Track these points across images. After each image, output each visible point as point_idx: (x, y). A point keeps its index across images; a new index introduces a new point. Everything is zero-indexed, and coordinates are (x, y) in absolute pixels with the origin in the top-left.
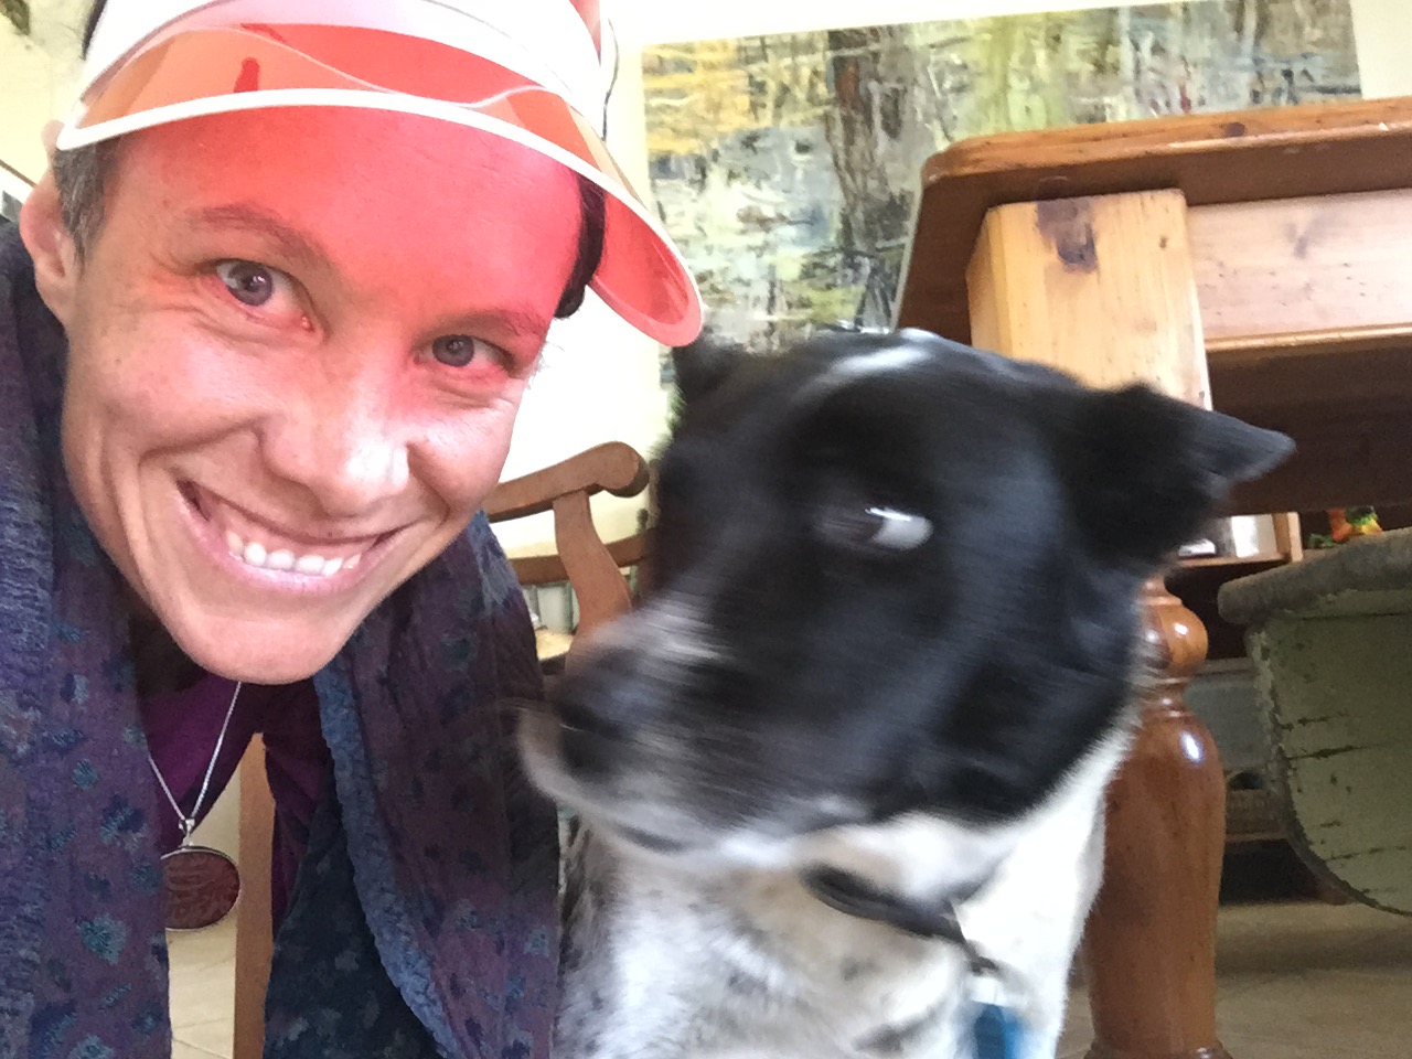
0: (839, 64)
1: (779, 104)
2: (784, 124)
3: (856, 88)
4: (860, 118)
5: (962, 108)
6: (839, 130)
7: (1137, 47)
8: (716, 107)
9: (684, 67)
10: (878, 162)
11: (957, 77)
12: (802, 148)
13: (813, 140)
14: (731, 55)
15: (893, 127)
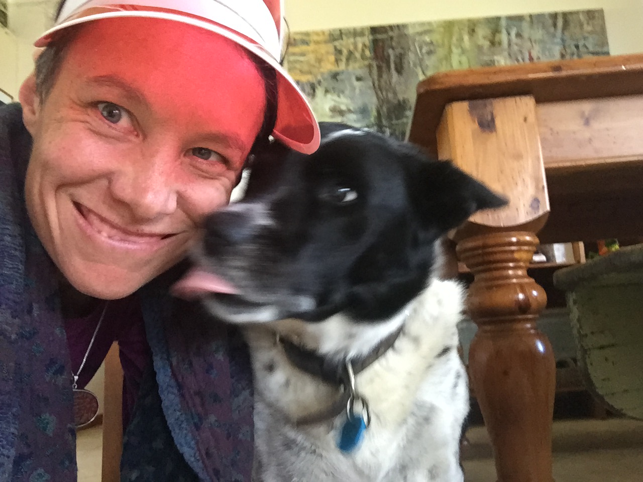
0: (375, 42)
1: (348, 59)
2: (350, 68)
3: (383, 52)
4: (384, 65)
5: (430, 62)
6: (375, 71)
7: (509, 34)
8: (319, 61)
9: (305, 42)
10: (393, 85)
11: (428, 47)
12: (359, 79)
13: (363, 75)
14: (327, 37)
15: (399, 70)
